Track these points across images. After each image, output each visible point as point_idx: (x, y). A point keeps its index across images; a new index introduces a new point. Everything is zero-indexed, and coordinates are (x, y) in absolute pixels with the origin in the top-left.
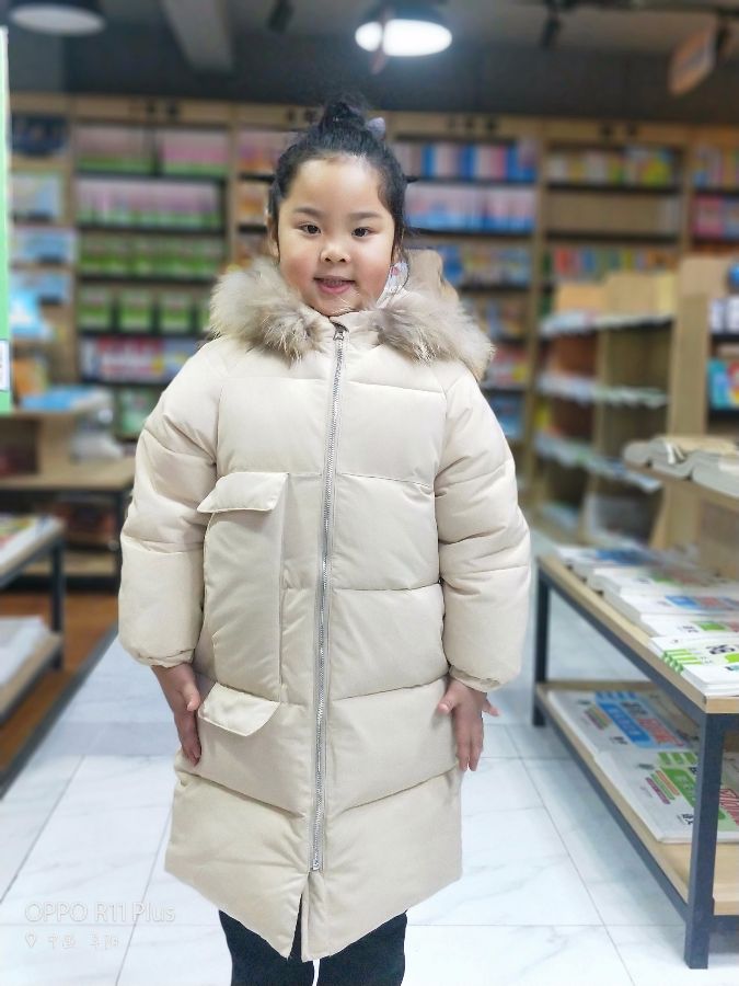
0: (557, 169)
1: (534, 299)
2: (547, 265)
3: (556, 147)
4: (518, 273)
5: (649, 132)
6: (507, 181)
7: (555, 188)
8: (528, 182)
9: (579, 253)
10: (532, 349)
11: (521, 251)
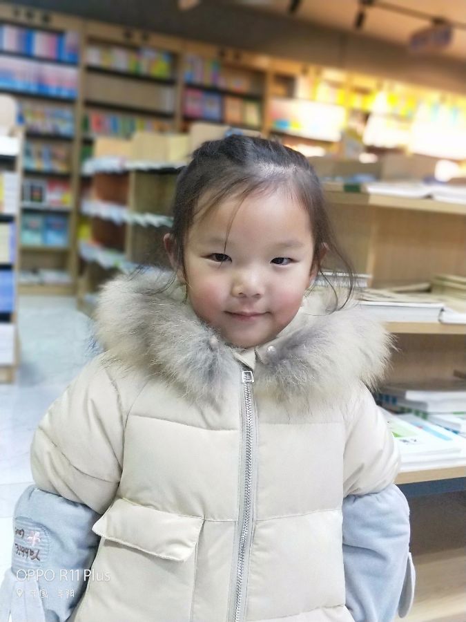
0: (93, 57)
1: (77, 147)
2: (85, 124)
3: (93, 41)
4: (65, 128)
5: (157, 40)
6: (58, 61)
7: (92, 70)
8: (73, 63)
9: (107, 118)
10: (75, 182)
11: (67, 112)
